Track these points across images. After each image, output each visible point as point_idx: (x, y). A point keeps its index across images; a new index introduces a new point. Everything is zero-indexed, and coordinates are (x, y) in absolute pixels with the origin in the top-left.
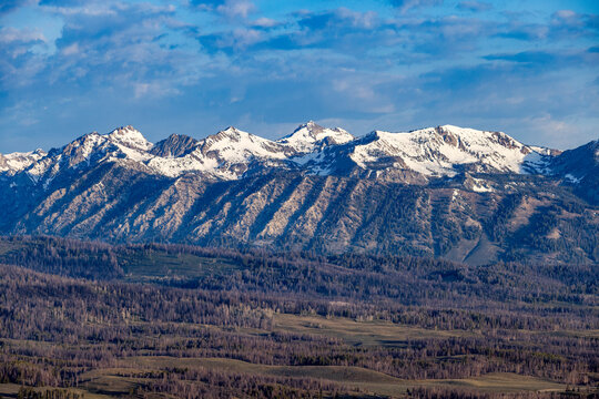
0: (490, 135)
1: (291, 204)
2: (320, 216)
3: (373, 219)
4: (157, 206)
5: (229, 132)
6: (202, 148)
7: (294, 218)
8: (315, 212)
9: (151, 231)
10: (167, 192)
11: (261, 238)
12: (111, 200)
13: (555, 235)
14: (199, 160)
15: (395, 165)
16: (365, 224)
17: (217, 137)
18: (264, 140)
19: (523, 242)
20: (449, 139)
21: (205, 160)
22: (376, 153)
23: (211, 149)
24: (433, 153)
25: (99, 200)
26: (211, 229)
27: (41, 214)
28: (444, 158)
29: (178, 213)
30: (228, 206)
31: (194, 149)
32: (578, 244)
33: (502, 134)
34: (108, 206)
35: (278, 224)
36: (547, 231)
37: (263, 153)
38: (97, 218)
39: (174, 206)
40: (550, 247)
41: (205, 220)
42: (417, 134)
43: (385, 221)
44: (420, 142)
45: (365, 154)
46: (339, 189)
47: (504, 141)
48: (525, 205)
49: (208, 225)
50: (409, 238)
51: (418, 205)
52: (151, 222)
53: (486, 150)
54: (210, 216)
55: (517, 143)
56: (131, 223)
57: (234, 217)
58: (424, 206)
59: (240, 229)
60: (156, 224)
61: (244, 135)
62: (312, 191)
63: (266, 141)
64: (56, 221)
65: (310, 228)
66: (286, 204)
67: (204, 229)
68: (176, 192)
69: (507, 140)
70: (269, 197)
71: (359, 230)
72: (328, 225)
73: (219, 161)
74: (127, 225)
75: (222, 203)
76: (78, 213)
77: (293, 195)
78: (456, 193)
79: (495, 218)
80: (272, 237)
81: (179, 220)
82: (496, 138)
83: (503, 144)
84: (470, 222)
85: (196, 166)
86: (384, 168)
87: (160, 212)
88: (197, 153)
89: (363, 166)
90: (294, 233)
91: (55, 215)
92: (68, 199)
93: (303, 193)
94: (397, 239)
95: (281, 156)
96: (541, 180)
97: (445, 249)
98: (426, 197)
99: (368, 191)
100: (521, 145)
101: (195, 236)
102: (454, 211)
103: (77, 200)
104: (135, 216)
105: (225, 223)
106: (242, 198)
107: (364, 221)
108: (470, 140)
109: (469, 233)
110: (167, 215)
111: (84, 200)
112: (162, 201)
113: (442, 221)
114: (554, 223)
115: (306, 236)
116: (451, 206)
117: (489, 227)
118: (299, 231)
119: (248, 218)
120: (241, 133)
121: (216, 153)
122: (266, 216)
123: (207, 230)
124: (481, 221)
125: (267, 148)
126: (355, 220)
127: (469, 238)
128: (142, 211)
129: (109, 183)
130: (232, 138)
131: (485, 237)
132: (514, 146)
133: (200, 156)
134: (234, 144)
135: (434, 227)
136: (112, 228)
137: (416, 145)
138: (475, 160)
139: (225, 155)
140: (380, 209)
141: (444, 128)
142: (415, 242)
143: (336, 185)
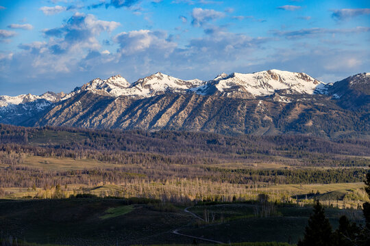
0: (297, 74)
1: (172, 110)
2: (187, 116)
3: (214, 117)
4: (104, 113)
5: (157, 75)
6: (142, 83)
7: (172, 117)
8: (183, 114)
9: (100, 126)
10: (110, 105)
11: (154, 128)
12: (83, 110)
13: (310, 123)
14: (139, 89)
15: (239, 90)
16: (210, 119)
17: (150, 77)
18: (176, 79)
19: (293, 128)
20: (274, 77)
21: (143, 89)
22: (231, 84)
23: (147, 84)
24: (265, 84)
25: (77, 110)
26: (130, 124)
27: (48, 118)
28: (270, 87)
29: (115, 116)
30: (140, 111)
31: (137, 84)
32: (322, 128)
33: (304, 74)
34: (81, 114)
35: (163, 120)
36: (306, 121)
37: (175, 85)
38: (75, 120)
39: (113, 113)
40: (306, 130)
41: (128, 119)
42: (256, 74)
43: (221, 117)
44: (258, 78)
45: (225, 84)
46: (198, 101)
47: (304, 78)
48: (297, 108)
49: (128, 122)
50: (232, 127)
51: (239, 109)
52: (100, 121)
53: (293, 83)
54: (130, 117)
55: (312, 79)
56: (90, 122)
57: (142, 117)
58: (242, 110)
59: (144, 124)
60: (103, 122)
61: (165, 76)
62: (184, 103)
63: (177, 80)
64: (54, 121)
65: (180, 122)
66: (169, 110)
67: (126, 124)
68: (115, 105)
69: (306, 77)
70: (161, 106)
71: (205, 123)
72: (190, 120)
73: (150, 90)
74: (88, 123)
75: (137, 110)
76: (65, 117)
77: (174, 105)
78: (260, 102)
79: (280, 116)
80: (160, 127)
81: (115, 120)
82: (300, 76)
83: (304, 79)
84: (266, 118)
85: (138, 92)
86: (232, 91)
87: (105, 116)
88: (139, 86)
89: (222, 90)
90: (171, 125)
91: (54, 119)
92: (62, 110)
93: (179, 104)
94: (225, 127)
95: (185, 87)
96: (320, 97)
97: (250, 132)
98: (244, 105)
99: (214, 102)
100: (313, 80)
101: (121, 128)
102: (258, 112)
103: (66, 110)
104: (93, 118)
105: (137, 121)
106: (147, 107)
107: (209, 118)
108: (285, 78)
109: (264, 123)
110: (109, 117)
111: (70, 110)
112: (107, 110)
113: (251, 117)
114: (310, 117)
115: (177, 127)
116: (257, 109)
117: (276, 121)
118: (174, 124)
119: (149, 118)
120: (164, 75)
121: (149, 86)
122: (158, 116)
123: (127, 125)
124: (273, 117)
125: (177, 83)
126: (204, 117)
127: (264, 127)
128: (96, 116)
129: (84, 102)
130: (158, 78)
131: (273, 125)
132: (310, 80)
133: (140, 87)
134: (159, 81)
135: (246, 121)
136: (81, 124)
137: (256, 80)
138: (287, 87)
139: (153, 87)
140: (219, 111)
141: (272, 71)
142: (234, 129)
143: (197, 99)
